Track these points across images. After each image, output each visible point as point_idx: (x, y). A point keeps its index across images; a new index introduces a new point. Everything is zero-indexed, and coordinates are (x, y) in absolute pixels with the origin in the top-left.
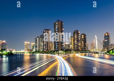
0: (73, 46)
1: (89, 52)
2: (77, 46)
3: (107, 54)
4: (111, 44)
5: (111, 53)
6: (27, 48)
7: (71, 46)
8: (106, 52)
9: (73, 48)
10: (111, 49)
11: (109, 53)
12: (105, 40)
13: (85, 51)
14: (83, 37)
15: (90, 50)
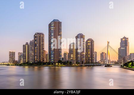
0: (75, 56)
1: (97, 64)
2: (81, 56)
3: (124, 68)
4: (131, 54)
5: (130, 67)
6: (12, 58)
7: (72, 56)
8: (122, 64)
9: (75, 59)
10: (130, 61)
11: (127, 66)
12: (122, 48)
13: (92, 63)
14: (89, 44)
15: (99, 62)
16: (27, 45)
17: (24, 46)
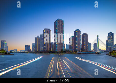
15: (92, 50)
16: (38, 38)
17: (36, 38)
